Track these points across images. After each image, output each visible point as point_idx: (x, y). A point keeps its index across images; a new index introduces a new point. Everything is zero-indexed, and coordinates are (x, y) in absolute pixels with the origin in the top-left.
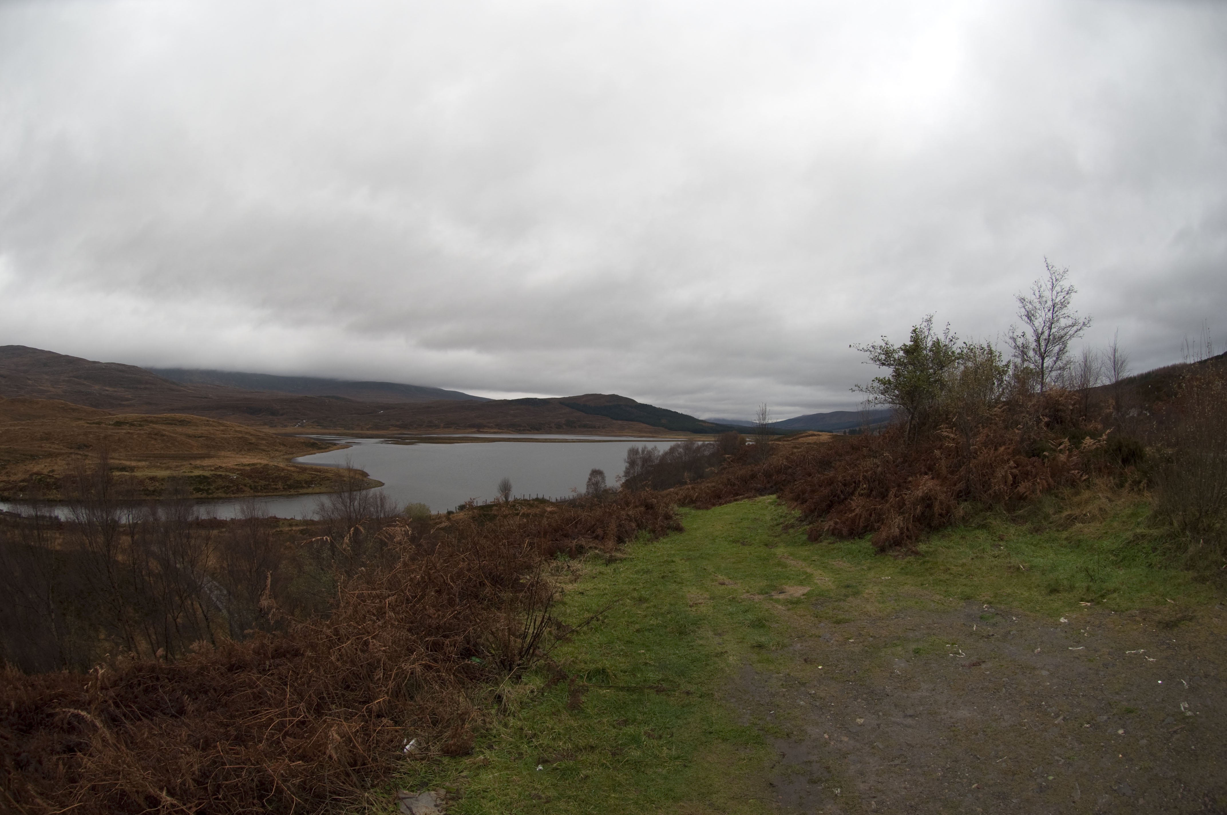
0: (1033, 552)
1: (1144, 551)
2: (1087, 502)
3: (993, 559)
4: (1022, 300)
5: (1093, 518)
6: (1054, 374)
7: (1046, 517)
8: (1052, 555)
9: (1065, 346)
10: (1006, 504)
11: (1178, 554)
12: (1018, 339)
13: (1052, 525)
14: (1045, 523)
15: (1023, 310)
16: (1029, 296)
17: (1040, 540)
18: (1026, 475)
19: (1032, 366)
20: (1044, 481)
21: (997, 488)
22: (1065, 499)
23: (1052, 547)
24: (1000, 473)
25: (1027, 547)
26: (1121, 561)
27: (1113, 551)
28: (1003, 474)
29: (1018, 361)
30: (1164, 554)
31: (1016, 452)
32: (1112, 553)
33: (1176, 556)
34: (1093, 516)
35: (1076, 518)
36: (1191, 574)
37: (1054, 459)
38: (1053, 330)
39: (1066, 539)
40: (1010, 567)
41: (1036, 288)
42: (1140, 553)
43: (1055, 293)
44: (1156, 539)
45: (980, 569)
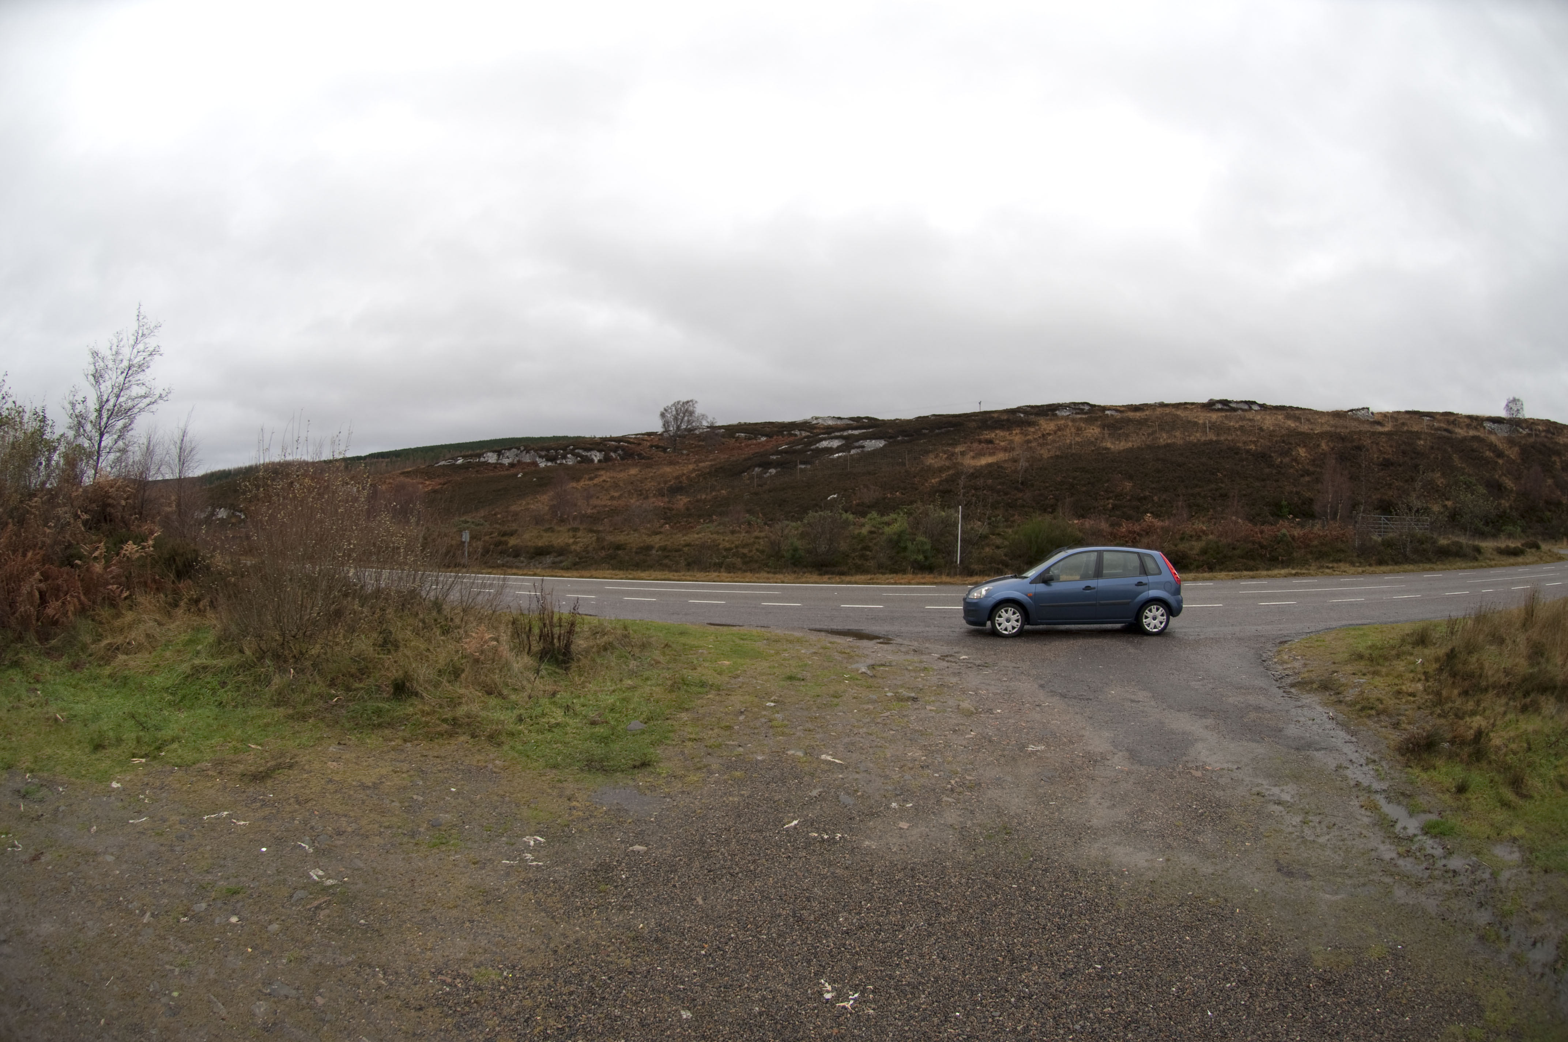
0: (73, 695)
1: (209, 686)
2: (130, 627)
3: (30, 709)
4: (95, 354)
5: (140, 648)
6: (112, 456)
7: (84, 648)
8: (94, 699)
9: (132, 422)
10: (37, 632)
11: (258, 688)
12: (78, 406)
13: (93, 658)
14: (84, 656)
15: (92, 367)
16: (105, 351)
17: (80, 679)
18: (57, 592)
19: (86, 444)
20: (76, 600)
21: (22, 609)
22: (103, 623)
23: (94, 688)
24: (26, 588)
25: (66, 689)
26: (181, 701)
27: (168, 688)
28: (29, 589)
29: (71, 434)
30: (238, 689)
31: (46, 560)
32: (167, 692)
33: (255, 691)
34: (139, 644)
35: (118, 649)
36: (281, 711)
37: (88, 570)
38: (121, 399)
39: (110, 676)
40: (48, 719)
41: (115, 341)
42: (204, 690)
43: (135, 351)
44: (222, 672)
45: (16, 724)
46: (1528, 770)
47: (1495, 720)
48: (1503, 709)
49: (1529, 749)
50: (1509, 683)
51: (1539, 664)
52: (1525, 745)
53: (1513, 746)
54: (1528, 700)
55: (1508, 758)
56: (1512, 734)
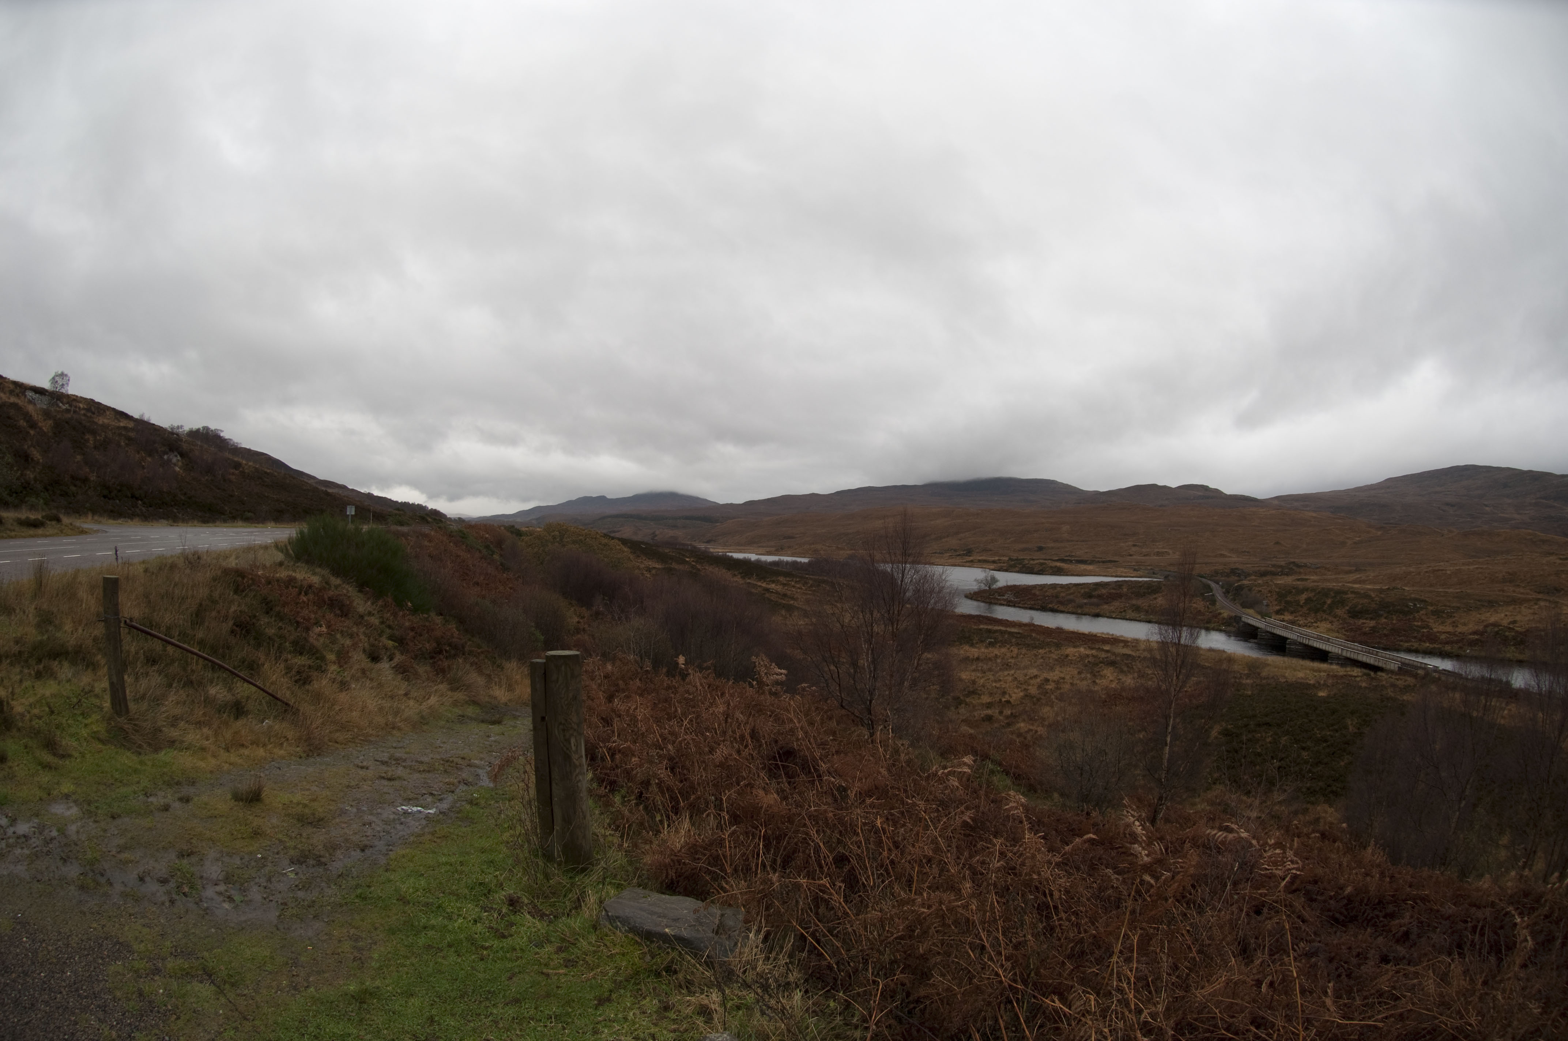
46: (58, 733)
47: (13, 689)
48: (19, 677)
49: (52, 712)
50: (20, 652)
51: (47, 631)
52: (47, 709)
53: (36, 711)
54: (41, 667)
55: (34, 723)
56: (31, 700)
